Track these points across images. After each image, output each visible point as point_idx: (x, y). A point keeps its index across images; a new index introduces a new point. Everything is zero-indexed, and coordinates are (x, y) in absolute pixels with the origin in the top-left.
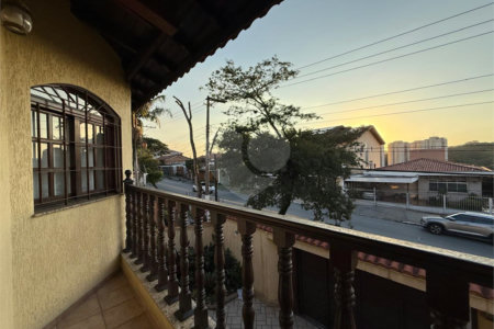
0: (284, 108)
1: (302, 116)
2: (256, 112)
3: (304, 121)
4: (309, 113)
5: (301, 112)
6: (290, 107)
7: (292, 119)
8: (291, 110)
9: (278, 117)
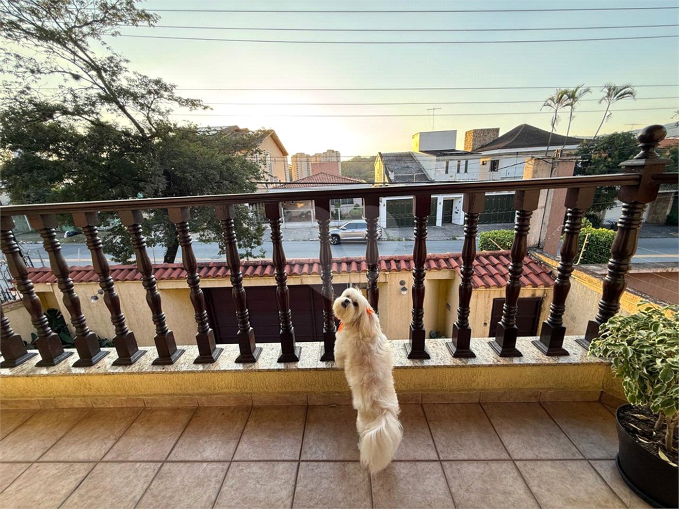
0: (145, 82)
1: (181, 101)
2: (77, 77)
3: (186, 109)
4: (192, 97)
5: (177, 94)
6: (157, 82)
7: (163, 104)
8: (160, 88)
9: (135, 97)
